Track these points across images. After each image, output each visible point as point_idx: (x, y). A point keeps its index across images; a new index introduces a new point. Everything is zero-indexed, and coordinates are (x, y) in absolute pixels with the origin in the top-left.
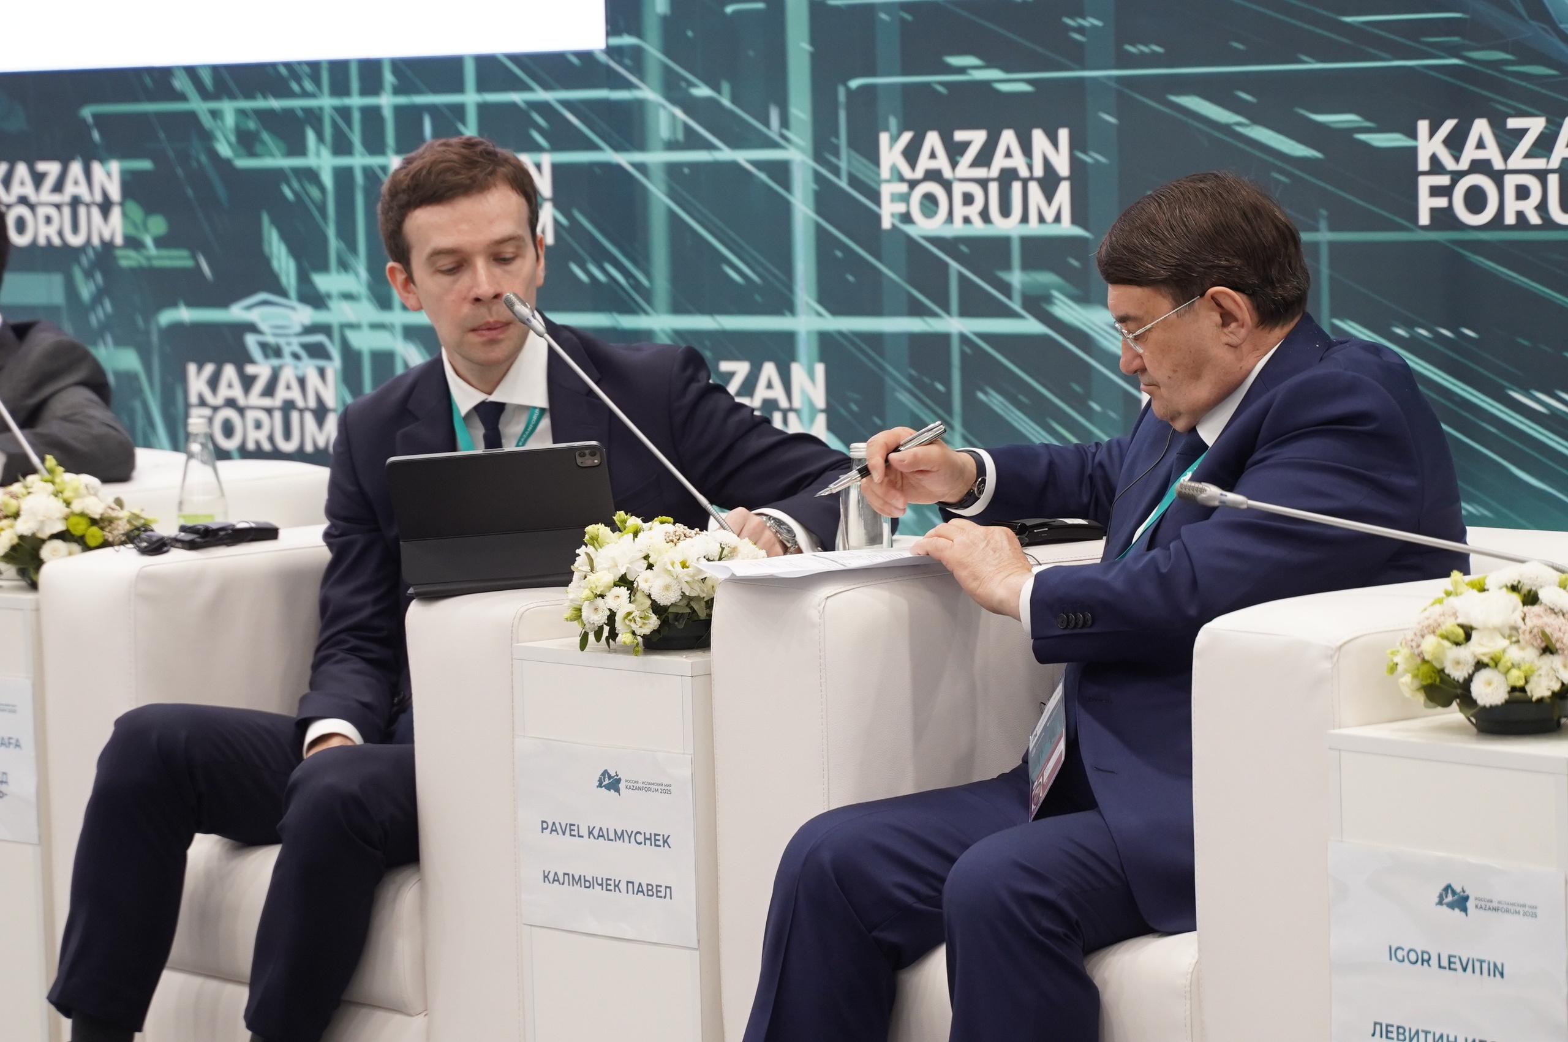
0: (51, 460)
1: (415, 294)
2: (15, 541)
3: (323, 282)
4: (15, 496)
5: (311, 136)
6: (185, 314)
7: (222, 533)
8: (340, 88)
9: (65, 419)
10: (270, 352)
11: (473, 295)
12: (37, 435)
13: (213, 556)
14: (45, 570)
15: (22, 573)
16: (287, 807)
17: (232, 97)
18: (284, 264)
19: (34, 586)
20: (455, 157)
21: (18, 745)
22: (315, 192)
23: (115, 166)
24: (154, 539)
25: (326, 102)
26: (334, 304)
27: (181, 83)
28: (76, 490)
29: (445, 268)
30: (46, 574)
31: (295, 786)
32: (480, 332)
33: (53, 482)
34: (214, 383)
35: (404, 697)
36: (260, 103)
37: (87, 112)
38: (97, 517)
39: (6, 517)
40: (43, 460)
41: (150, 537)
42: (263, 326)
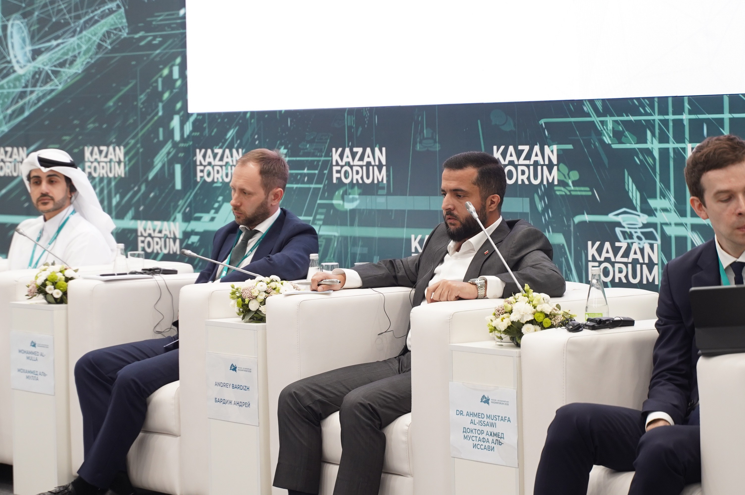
0: (527, 287)
1: (704, 211)
2: (510, 324)
3: (653, 203)
4: (511, 303)
5: (649, 133)
6: (587, 218)
7: (607, 322)
8: (663, 111)
9: (532, 266)
10: (627, 236)
11: (738, 211)
12: (519, 274)
13: (602, 333)
14: (523, 338)
15: (513, 339)
16: (638, 454)
17: (612, 115)
18: (635, 195)
19: (518, 345)
20: (726, 146)
21: (509, 420)
22: (650, 160)
23: (555, 147)
24: (575, 325)
25: (657, 117)
26: (658, 214)
27: (587, 108)
28: (539, 301)
29: (724, 199)
30: (524, 340)
31: (642, 444)
32: (741, 229)
33: (528, 297)
34: (600, 250)
35: (693, 403)
36: (625, 118)
37: (542, 122)
38: (548, 313)
39: (506, 313)
40: (523, 287)
41: (573, 324)
42: (624, 224)
